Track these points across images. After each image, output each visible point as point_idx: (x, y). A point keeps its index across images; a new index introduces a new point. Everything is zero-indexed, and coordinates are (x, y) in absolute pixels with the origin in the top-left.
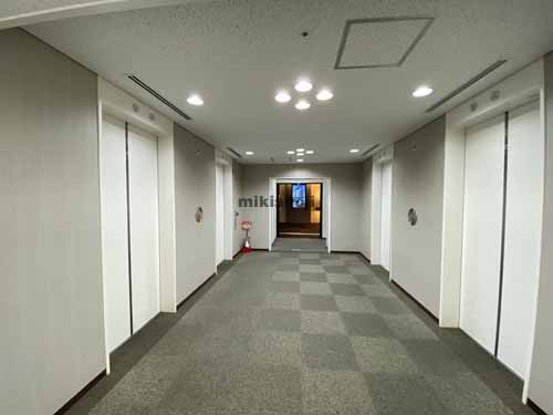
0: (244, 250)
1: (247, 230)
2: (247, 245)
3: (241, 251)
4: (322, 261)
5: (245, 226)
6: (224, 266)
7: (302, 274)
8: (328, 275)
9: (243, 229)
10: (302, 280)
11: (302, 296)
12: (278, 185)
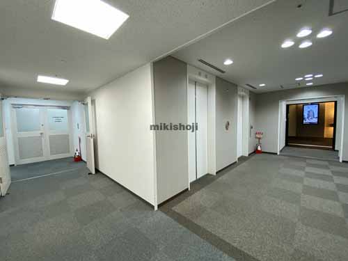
0: (256, 152)
1: (259, 139)
2: (259, 149)
3: (254, 152)
4: (331, 167)
5: (258, 136)
6: (242, 159)
7: (307, 173)
8: (335, 177)
9: (256, 138)
10: (307, 176)
11: (304, 186)
12: (288, 106)
